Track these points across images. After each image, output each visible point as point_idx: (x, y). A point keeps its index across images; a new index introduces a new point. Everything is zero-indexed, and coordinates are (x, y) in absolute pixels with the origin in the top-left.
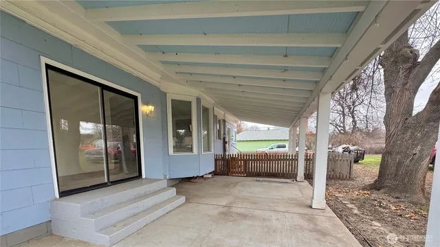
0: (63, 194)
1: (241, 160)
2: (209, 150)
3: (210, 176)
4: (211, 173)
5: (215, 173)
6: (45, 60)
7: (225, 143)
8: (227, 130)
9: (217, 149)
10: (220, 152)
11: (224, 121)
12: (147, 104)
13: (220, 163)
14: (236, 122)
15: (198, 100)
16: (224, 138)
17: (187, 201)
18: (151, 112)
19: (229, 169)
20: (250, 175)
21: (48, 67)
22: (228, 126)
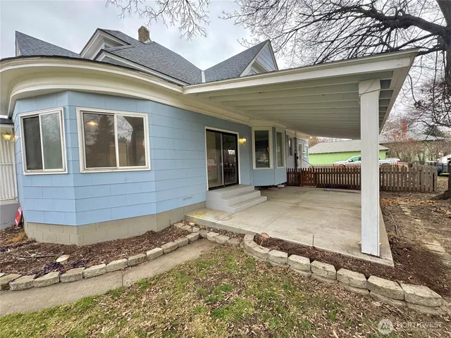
0: (210, 189)
1: (311, 173)
2: (282, 165)
3: (283, 186)
4: (283, 184)
5: (287, 184)
6: (206, 128)
7: (296, 158)
8: (298, 146)
9: (289, 163)
10: (292, 167)
11: (295, 139)
12: (242, 138)
13: (292, 176)
14: (307, 137)
15: (274, 129)
16: (296, 154)
17: (268, 199)
18: (244, 143)
19: (300, 182)
20: (320, 186)
21: (207, 130)
22: (299, 143)
